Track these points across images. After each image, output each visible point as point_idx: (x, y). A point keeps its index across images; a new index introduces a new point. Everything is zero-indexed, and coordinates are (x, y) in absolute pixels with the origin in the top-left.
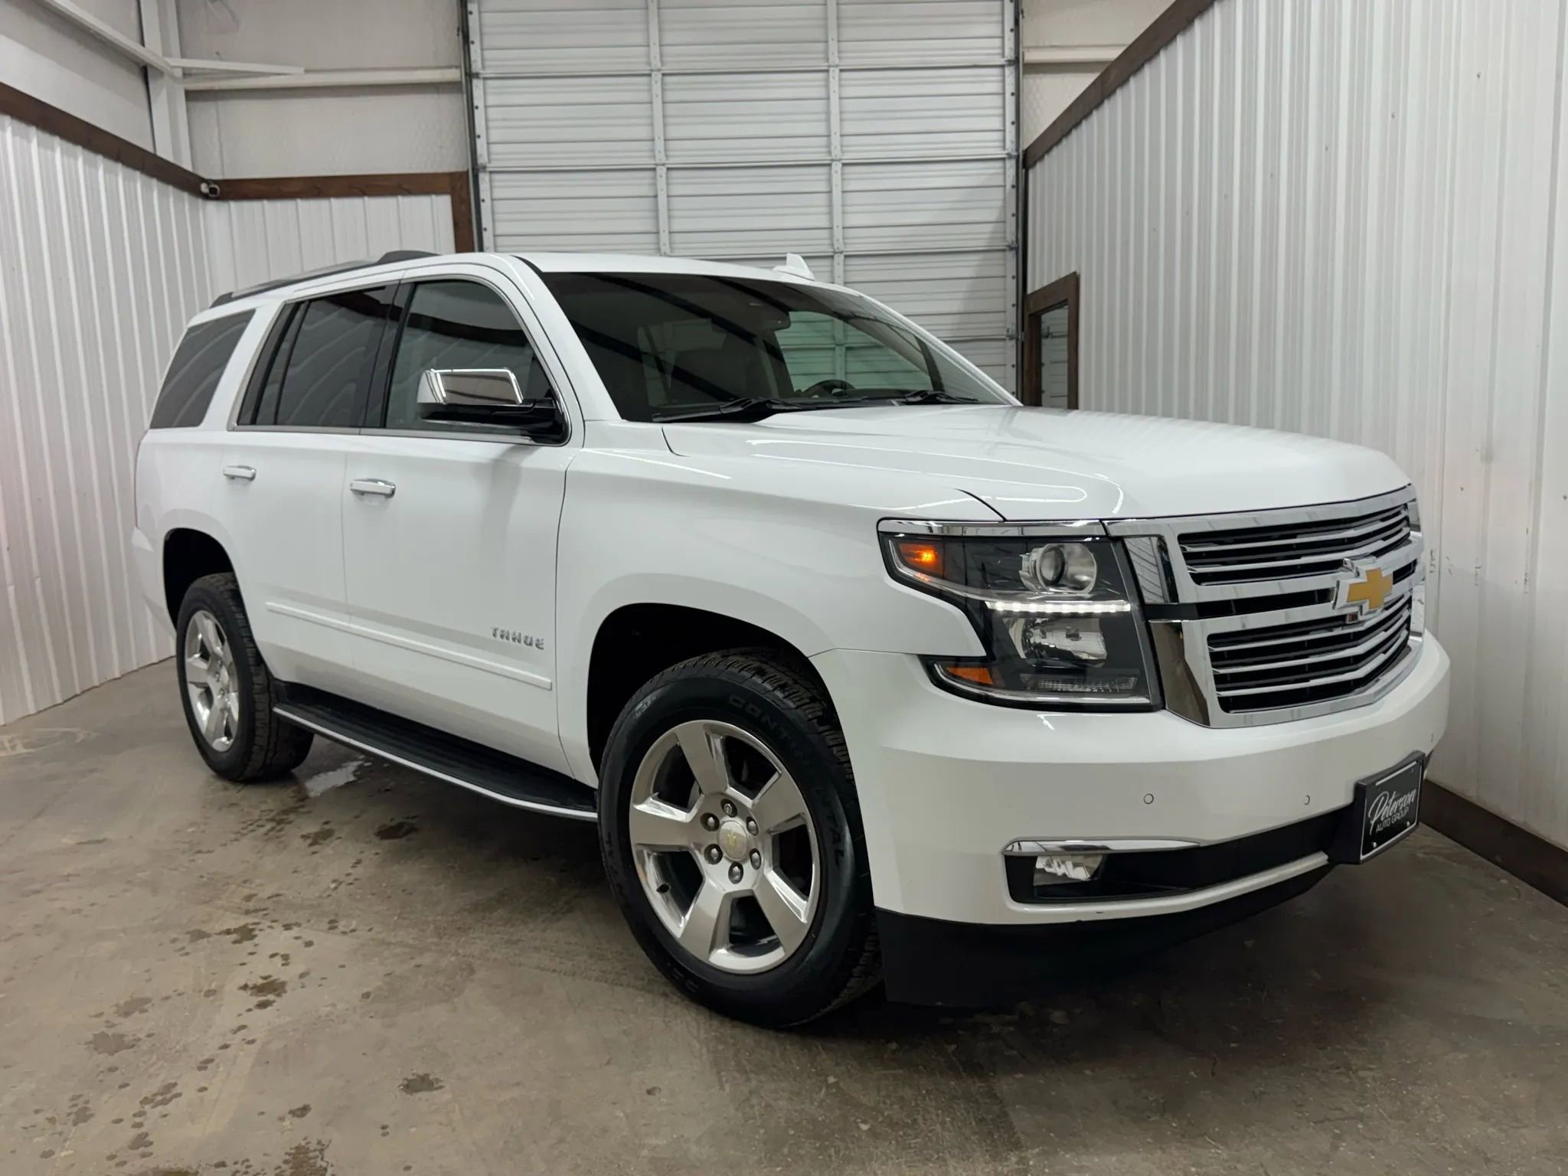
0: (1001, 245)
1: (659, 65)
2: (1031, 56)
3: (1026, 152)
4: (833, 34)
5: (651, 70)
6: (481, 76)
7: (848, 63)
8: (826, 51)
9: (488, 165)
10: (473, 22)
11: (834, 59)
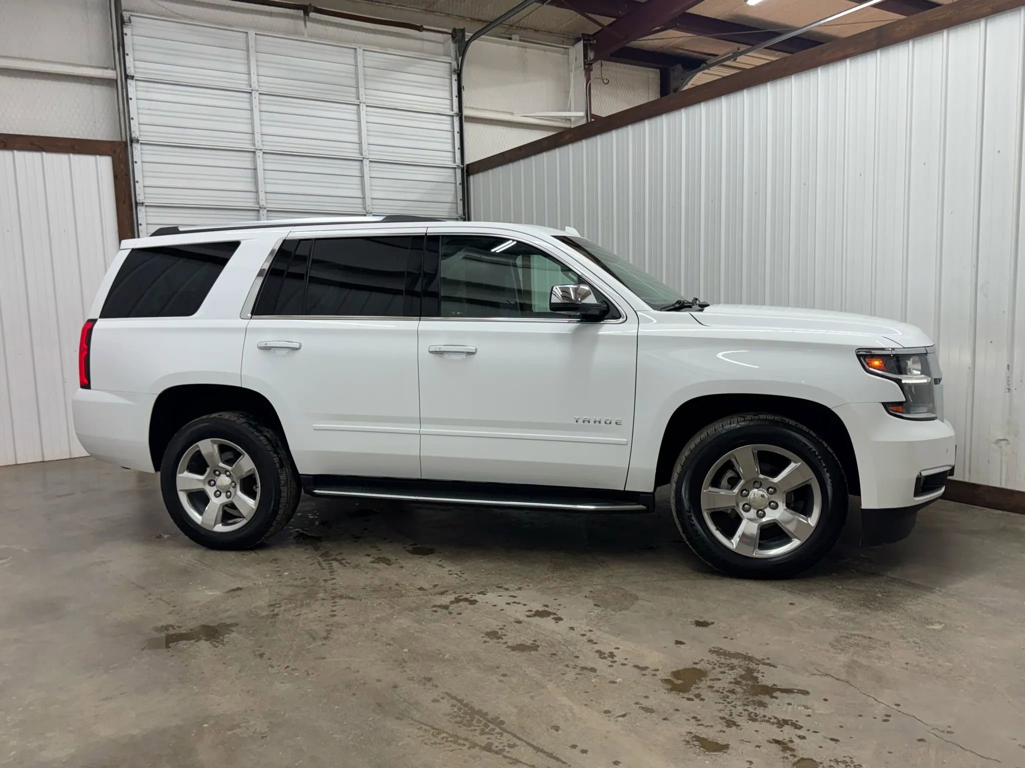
0: (454, 216)
1: (257, 88)
2: (467, 113)
3: (468, 165)
4: (361, 84)
5: (252, 90)
6: (135, 78)
7: (370, 102)
8: (358, 93)
9: (139, 139)
10: (127, 40)
11: (363, 98)
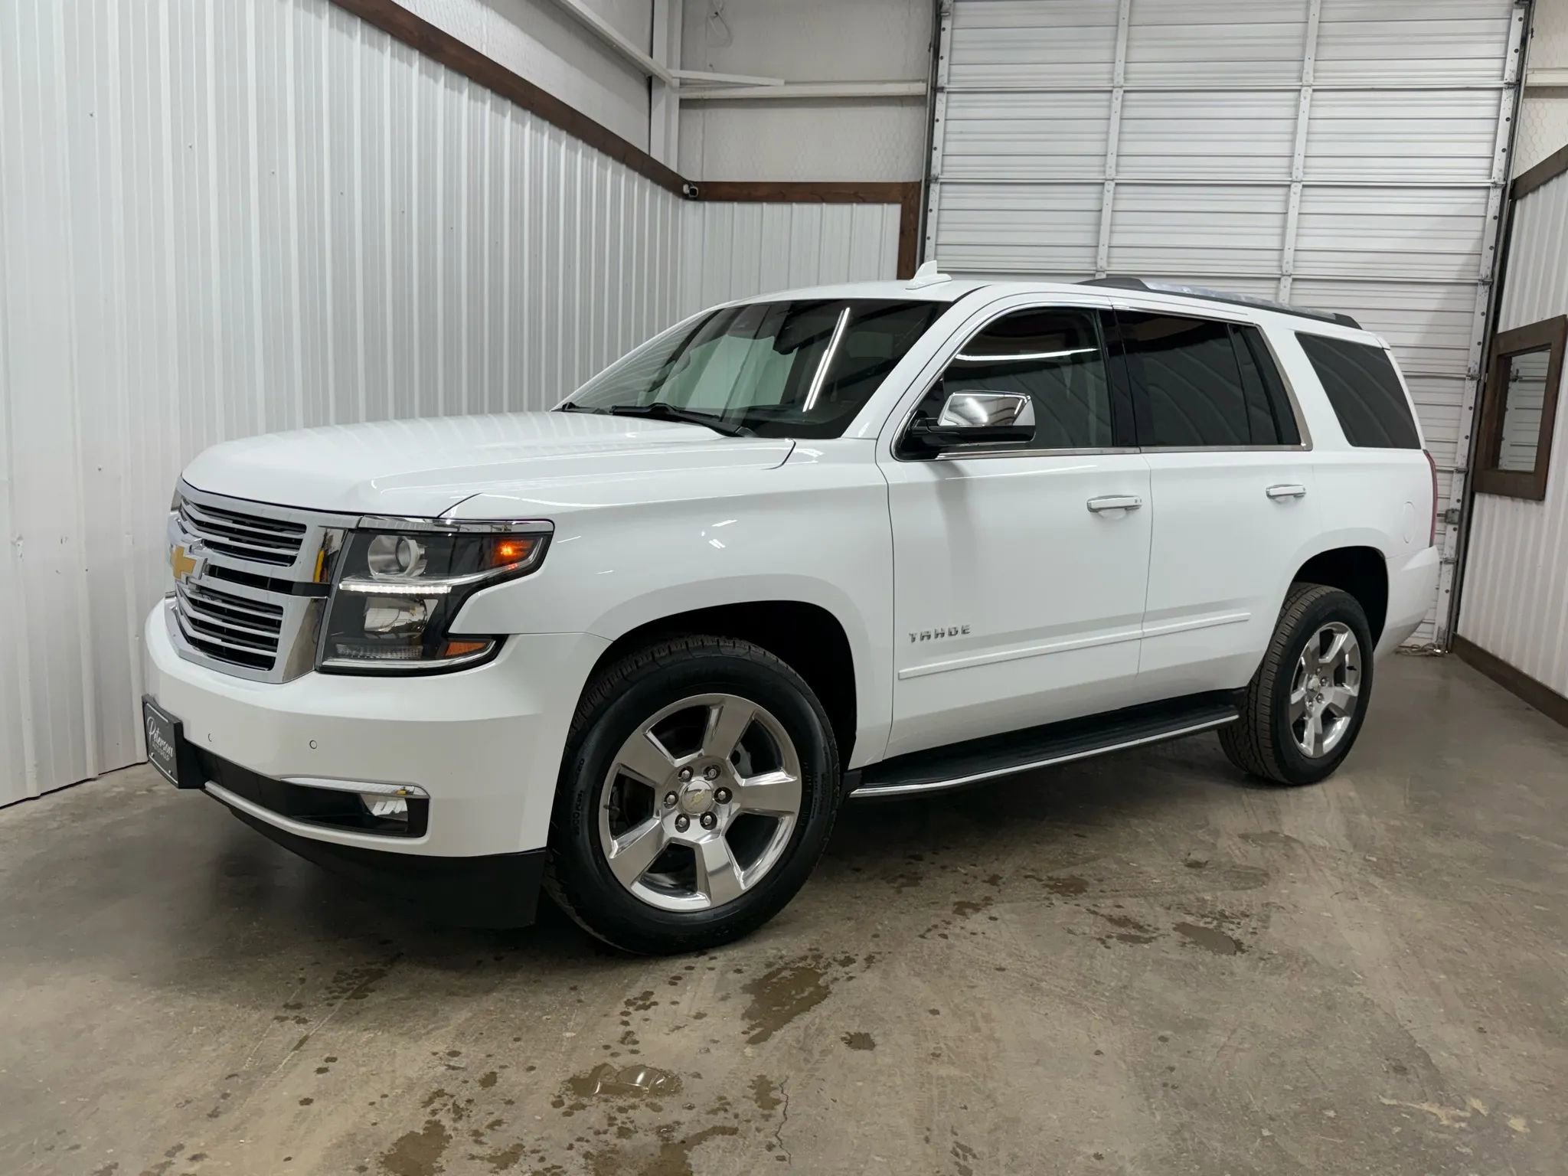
0: (1473, 278)
1: (1122, 82)
2: (1534, 79)
3: (1515, 182)
4: (1310, 52)
5: (1114, 87)
6: (946, 90)
7: (1321, 83)
8: (1301, 70)
9: (941, 176)
10: (945, 37)
11: (1308, 78)
